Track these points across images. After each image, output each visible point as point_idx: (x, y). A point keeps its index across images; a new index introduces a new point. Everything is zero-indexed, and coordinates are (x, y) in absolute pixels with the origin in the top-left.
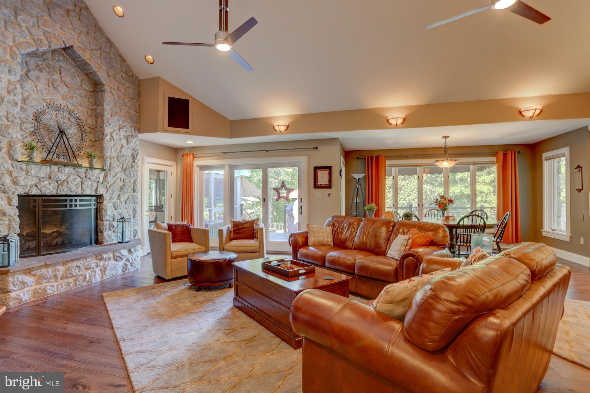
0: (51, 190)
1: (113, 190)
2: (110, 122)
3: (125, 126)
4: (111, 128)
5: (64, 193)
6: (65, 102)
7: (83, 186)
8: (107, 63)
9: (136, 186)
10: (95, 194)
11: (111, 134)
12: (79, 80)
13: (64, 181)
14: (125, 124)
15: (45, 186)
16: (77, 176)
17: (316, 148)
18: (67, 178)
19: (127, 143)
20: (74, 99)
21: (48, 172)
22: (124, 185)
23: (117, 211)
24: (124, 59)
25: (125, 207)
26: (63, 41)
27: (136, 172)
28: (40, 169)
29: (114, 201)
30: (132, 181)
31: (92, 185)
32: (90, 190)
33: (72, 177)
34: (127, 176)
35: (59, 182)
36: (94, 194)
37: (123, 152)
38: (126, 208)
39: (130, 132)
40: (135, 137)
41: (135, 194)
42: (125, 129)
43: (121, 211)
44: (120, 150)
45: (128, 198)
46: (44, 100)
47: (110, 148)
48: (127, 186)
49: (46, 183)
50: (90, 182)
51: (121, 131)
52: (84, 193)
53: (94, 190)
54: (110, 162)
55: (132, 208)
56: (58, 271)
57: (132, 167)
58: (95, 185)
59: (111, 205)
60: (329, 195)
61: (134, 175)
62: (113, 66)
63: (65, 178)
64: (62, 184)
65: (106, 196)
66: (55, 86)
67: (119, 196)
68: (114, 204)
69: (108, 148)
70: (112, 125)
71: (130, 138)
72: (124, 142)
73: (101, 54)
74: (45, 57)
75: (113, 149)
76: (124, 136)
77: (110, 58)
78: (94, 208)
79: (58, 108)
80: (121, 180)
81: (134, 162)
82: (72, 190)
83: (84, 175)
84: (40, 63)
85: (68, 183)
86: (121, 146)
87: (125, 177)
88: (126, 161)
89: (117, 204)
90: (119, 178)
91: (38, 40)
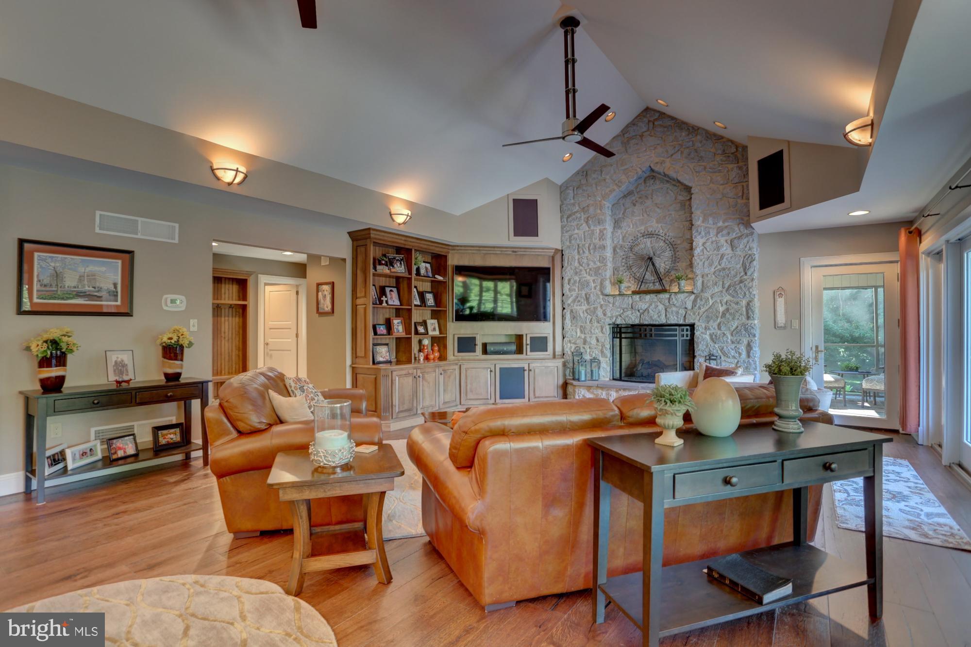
0: (633, 319)
1: (708, 317)
2: (699, 230)
3: (726, 227)
4: (702, 238)
5: (646, 323)
6: (660, 225)
7: (667, 314)
8: (693, 159)
9: (750, 311)
10: (684, 323)
11: (704, 244)
12: (672, 194)
13: (646, 310)
14: (726, 224)
15: (627, 316)
16: (659, 304)
18: (649, 307)
19: (732, 250)
20: (667, 217)
21: (630, 303)
22: (727, 310)
23: (716, 346)
25: (731, 340)
26: (640, 168)
27: (749, 289)
28: (624, 299)
29: (711, 332)
30: (744, 303)
31: (677, 313)
32: (676, 318)
33: (653, 305)
34: (733, 297)
35: (641, 311)
36: (681, 322)
37: (723, 265)
38: (733, 342)
39: (738, 231)
40: (747, 236)
41: (750, 322)
42: (725, 232)
43: (722, 345)
44: (719, 262)
45: (737, 327)
46: (638, 231)
47: (701, 263)
48: (732, 311)
49: (629, 312)
50: (674, 309)
51: (719, 235)
52: (669, 322)
53: (682, 318)
54: (703, 282)
55: (745, 342)
57: (741, 282)
58: (682, 312)
59: (708, 337)
61: (745, 293)
62: (701, 157)
63: (646, 308)
64: (643, 313)
65: (697, 324)
66: (648, 213)
67: (719, 325)
68: (711, 335)
69: (698, 264)
70: (703, 233)
71: (736, 241)
72: (726, 249)
73: (682, 153)
74: (638, 190)
75: (706, 264)
76: (726, 241)
77: (696, 151)
78: (682, 340)
79: (650, 235)
80: (721, 303)
81: (746, 274)
82: (654, 318)
83: (667, 301)
84: (633, 198)
85: (648, 312)
86: (719, 257)
87: (728, 298)
88: (728, 276)
89: (716, 336)
90: (718, 301)
91: (619, 182)
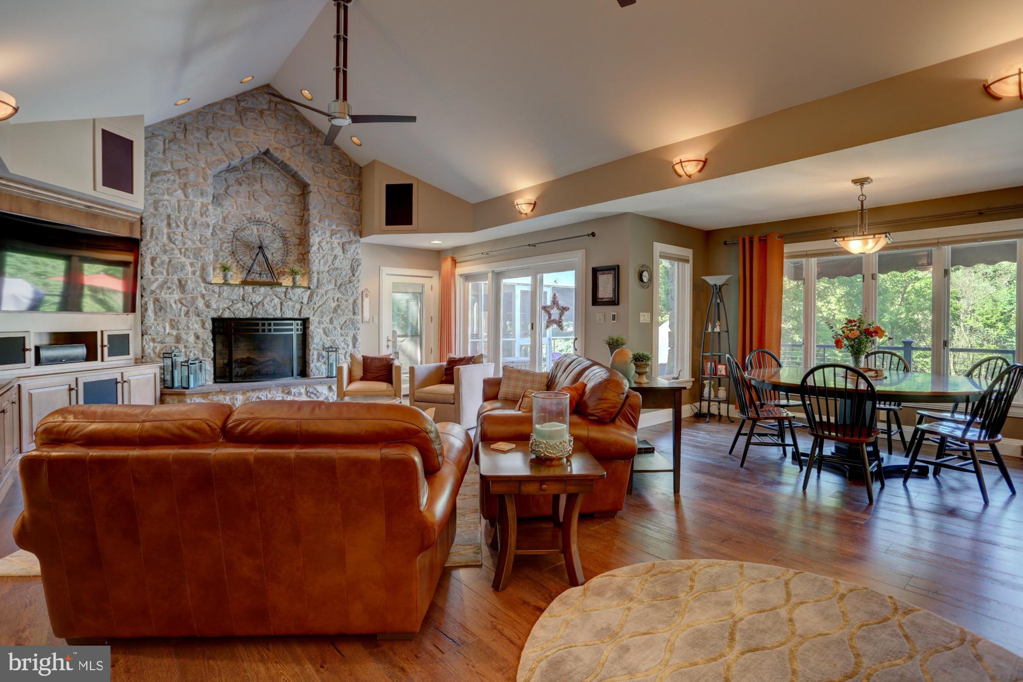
0: (245, 313)
1: (322, 312)
2: (317, 229)
3: (339, 231)
4: (318, 236)
5: (260, 317)
6: (268, 214)
7: (283, 308)
8: (313, 158)
9: (356, 308)
10: (299, 317)
11: (319, 243)
12: (283, 185)
13: (259, 303)
14: (339, 228)
15: (238, 309)
16: (274, 297)
17: (593, 234)
18: (263, 300)
19: (343, 253)
20: (278, 208)
21: (241, 294)
22: (338, 306)
23: (329, 339)
24: (337, 146)
25: (341, 333)
26: (257, 147)
27: (356, 288)
28: (233, 290)
29: (324, 326)
30: (351, 301)
31: (294, 307)
32: (291, 313)
33: (268, 298)
34: (343, 294)
35: (254, 304)
36: (296, 316)
37: (336, 265)
38: (342, 335)
39: (348, 237)
40: (355, 243)
41: (355, 317)
42: (338, 235)
43: (334, 338)
44: (332, 262)
45: (346, 321)
46: (244, 215)
47: (317, 261)
48: (343, 307)
49: (240, 305)
50: (290, 303)
51: (333, 237)
52: (284, 317)
53: (297, 313)
54: (318, 278)
55: (351, 333)
56: (236, 399)
57: (350, 282)
58: (298, 306)
59: (321, 331)
60: (614, 318)
61: (353, 292)
62: (321, 159)
63: (260, 300)
64: (256, 306)
65: (312, 318)
66: (256, 197)
67: (331, 319)
68: (324, 330)
69: (315, 261)
70: (320, 232)
71: (347, 245)
72: (338, 251)
73: (303, 149)
74: (244, 169)
75: (322, 261)
76: (339, 244)
77: (316, 151)
78: (297, 334)
79: (258, 222)
80: (333, 299)
81: (354, 275)
82: (269, 312)
83: (283, 295)
84: (239, 176)
85: (263, 305)
86: (333, 257)
87: (340, 295)
88: (340, 276)
89: (328, 329)
90: (331, 298)
91: (230, 154)
